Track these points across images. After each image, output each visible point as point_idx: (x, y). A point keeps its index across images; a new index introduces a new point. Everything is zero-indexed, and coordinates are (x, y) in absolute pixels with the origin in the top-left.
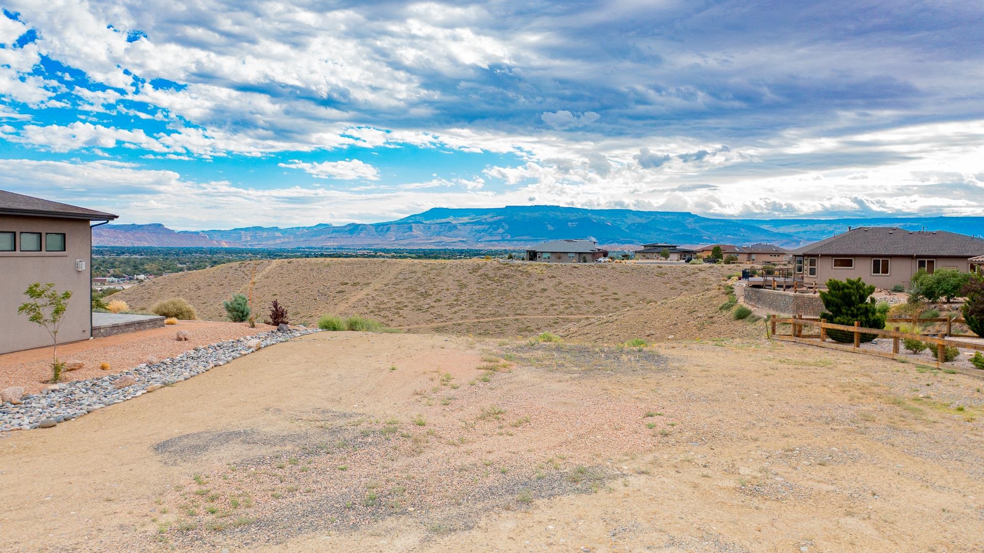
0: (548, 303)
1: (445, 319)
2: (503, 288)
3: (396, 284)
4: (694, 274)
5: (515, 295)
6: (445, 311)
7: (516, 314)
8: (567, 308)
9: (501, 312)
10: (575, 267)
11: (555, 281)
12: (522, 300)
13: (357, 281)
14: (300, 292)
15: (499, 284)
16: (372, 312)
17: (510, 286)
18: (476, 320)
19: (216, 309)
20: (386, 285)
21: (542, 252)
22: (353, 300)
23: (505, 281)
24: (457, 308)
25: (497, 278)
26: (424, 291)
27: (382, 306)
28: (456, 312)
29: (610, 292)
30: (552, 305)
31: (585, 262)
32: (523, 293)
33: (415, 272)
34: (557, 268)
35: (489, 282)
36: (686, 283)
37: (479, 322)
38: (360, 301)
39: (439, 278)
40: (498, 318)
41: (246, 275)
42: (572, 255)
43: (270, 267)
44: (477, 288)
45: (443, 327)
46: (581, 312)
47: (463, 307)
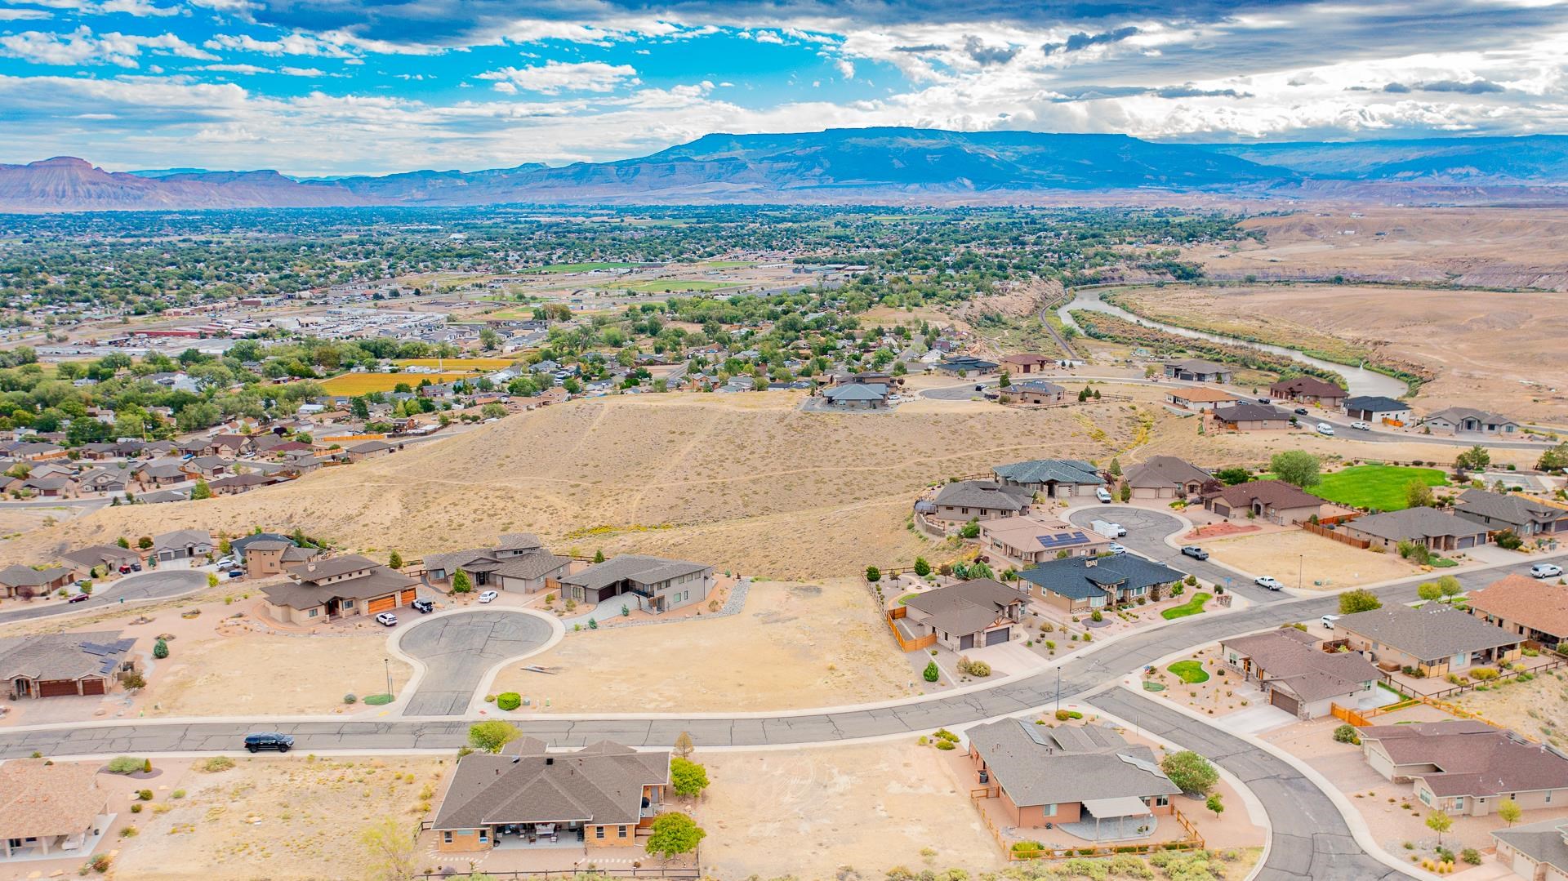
0: (839, 456)
1: (759, 471)
2: (804, 439)
3: (717, 435)
5: (814, 446)
6: (758, 464)
7: (814, 466)
8: (854, 460)
9: (803, 464)
10: (865, 416)
11: (847, 432)
12: (820, 452)
13: (683, 430)
15: (801, 435)
16: (701, 465)
17: (811, 437)
18: (783, 473)
20: (708, 436)
21: (838, 400)
22: (684, 452)
23: (806, 431)
24: (768, 460)
25: (799, 429)
26: (740, 443)
27: (708, 459)
28: (767, 465)
29: (889, 444)
30: (843, 457)
31: (875, 408)
32: (821, 445)
33: (731, 422)
34: (850, 417)
35: (793, 433)
36: (956, 431)
37: (785, 474)
38: (690, 453)
39: (752, 429)
40: (800, 470)
41: (585, 421)
42: (863, 402)
43: (605, 413)
44: (784, 440)
45: (758, 479)
46: (864, 464)
47: (773, 459)
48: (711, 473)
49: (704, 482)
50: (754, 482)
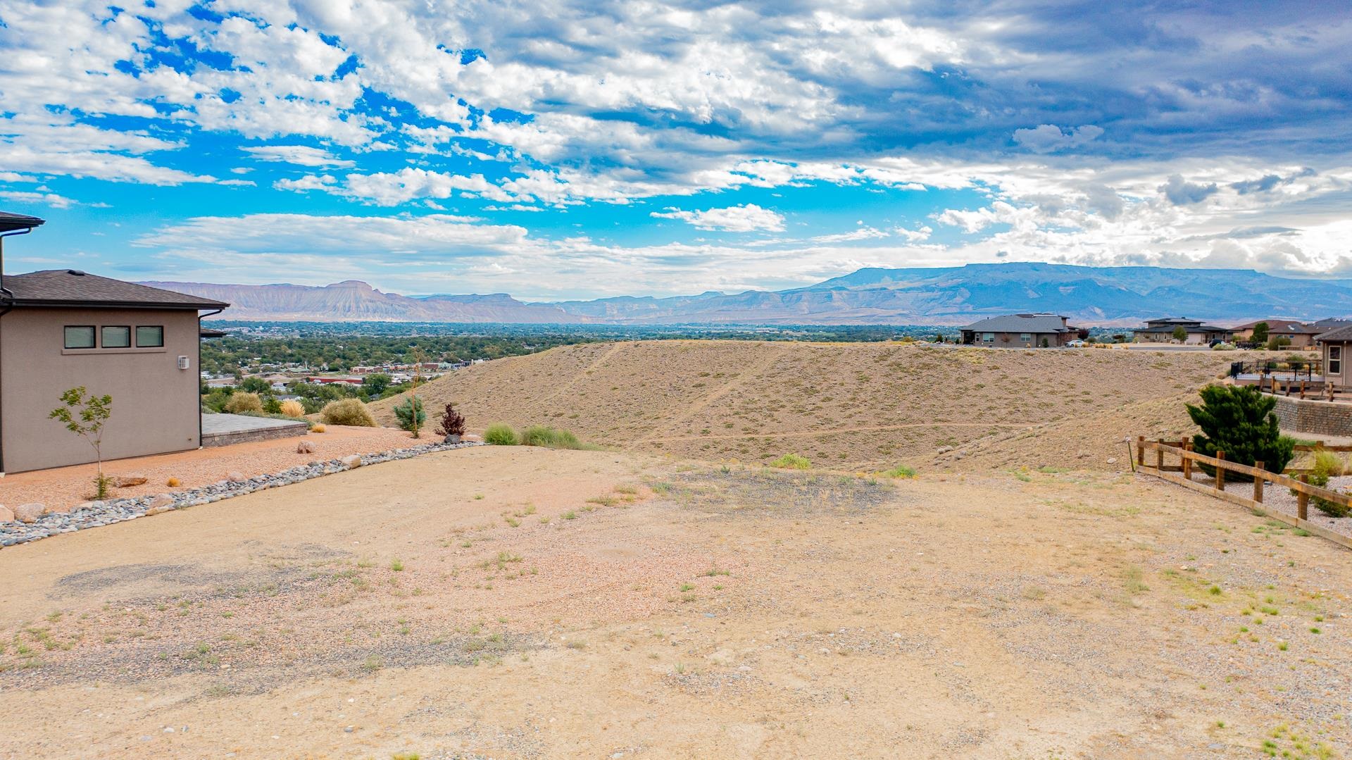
0: (984, 405)
1: (834, 425)
2: (920, 382)
3: (773, 376)
4: (1215, 364)
5: (938, 393)
6: (836, 414)
7: (936, 421)
8: (1011, 413)
9: (915, 417)
10: (1028, 354)
11: (999, 373)
12: (947, 401)
13: (720, 372)
14: (647, 386)
15: (916, 377)
16: (737, 413)
17: (932, 380)
18: (878, 428)
19: (541, 406)
20: (758, 377)
21: (982, 333)
22: (713, 397)
23: (925, 373)
24: (853, 410)
25: (913, 369)
26: (809, 386)
27: (750, 406)
28: (850, 416)
29: (1078, 391)
30: (990, 408)
31: (1046, 346)
32: (950, 391)
33: (799, 359)
34: (1003, 355)
35: (901, 374)
37: (882, 430)
38: (722, 398)
39: (832, 369)
40: (910, 426)
41: (582, 362)
42: (1025, 336)
43: (612, 352)
44: (884, 383)
45: (831, 436)
46: (1031, 419)
47: (862, 408)
48: (751, 425)
49: (737, 436)
50: (822, 439)
